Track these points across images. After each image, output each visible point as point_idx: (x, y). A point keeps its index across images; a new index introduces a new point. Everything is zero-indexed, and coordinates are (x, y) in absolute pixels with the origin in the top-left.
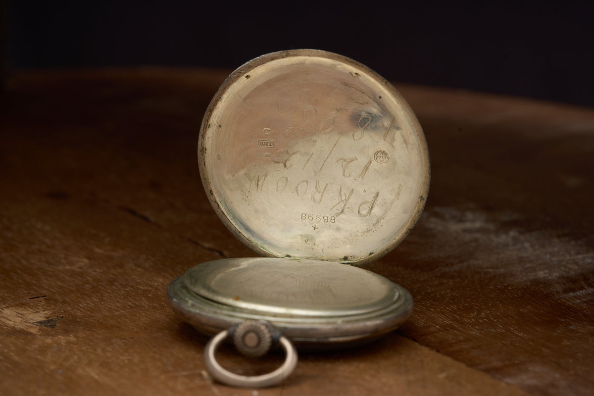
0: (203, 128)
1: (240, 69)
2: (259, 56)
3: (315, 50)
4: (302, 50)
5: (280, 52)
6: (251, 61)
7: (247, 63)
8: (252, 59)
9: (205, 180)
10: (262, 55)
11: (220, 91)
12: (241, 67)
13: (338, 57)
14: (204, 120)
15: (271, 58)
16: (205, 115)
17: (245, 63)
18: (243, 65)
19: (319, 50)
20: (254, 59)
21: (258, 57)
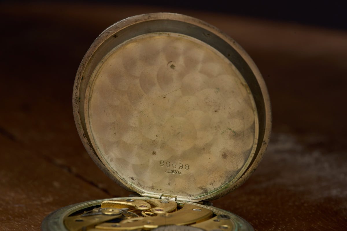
0: (77, 80)
1: (109, 29)
2: (125, 18)
3: (173, 14)
4: (161, 13)
5: (142, 15)
6: (118, 22)
7: (114, 24)
8: (119, 21)
9: (79, 125)
10: (127, 17)
11: (91, 49)
12: (109, 28)
13: (193, 20)
14: (78, 73)
15: (135, 20)
16: (78, 69)
17: (113, 24)
18: (111, 26)
19: (176, 14)
20: (120, 21)
21: (124, 20)
